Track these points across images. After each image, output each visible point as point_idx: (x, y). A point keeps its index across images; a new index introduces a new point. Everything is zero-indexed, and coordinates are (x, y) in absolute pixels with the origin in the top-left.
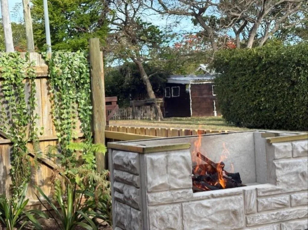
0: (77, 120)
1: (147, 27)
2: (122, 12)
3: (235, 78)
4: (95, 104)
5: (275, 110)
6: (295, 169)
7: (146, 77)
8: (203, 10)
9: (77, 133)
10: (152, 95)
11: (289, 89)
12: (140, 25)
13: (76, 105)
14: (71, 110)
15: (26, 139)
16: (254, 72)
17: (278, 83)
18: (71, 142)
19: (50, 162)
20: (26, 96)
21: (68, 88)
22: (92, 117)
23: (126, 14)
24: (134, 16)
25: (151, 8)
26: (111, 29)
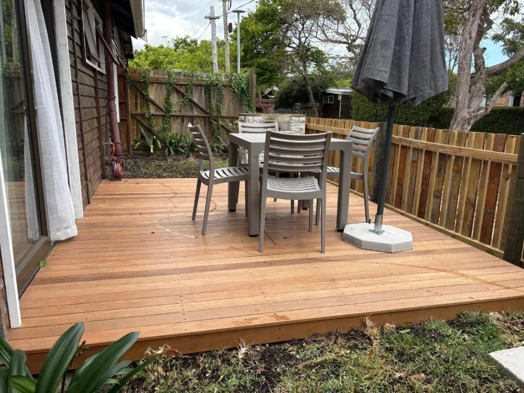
1: (314, 50)
2: (297, 38)
6: (299, 127)
7: (309, 87)
8: (354, 40)
10: (313, 101)
12: (309, 48)
23: (300, 39)
24: (305, 42)
25: (316, 37)
26: (288, 52)
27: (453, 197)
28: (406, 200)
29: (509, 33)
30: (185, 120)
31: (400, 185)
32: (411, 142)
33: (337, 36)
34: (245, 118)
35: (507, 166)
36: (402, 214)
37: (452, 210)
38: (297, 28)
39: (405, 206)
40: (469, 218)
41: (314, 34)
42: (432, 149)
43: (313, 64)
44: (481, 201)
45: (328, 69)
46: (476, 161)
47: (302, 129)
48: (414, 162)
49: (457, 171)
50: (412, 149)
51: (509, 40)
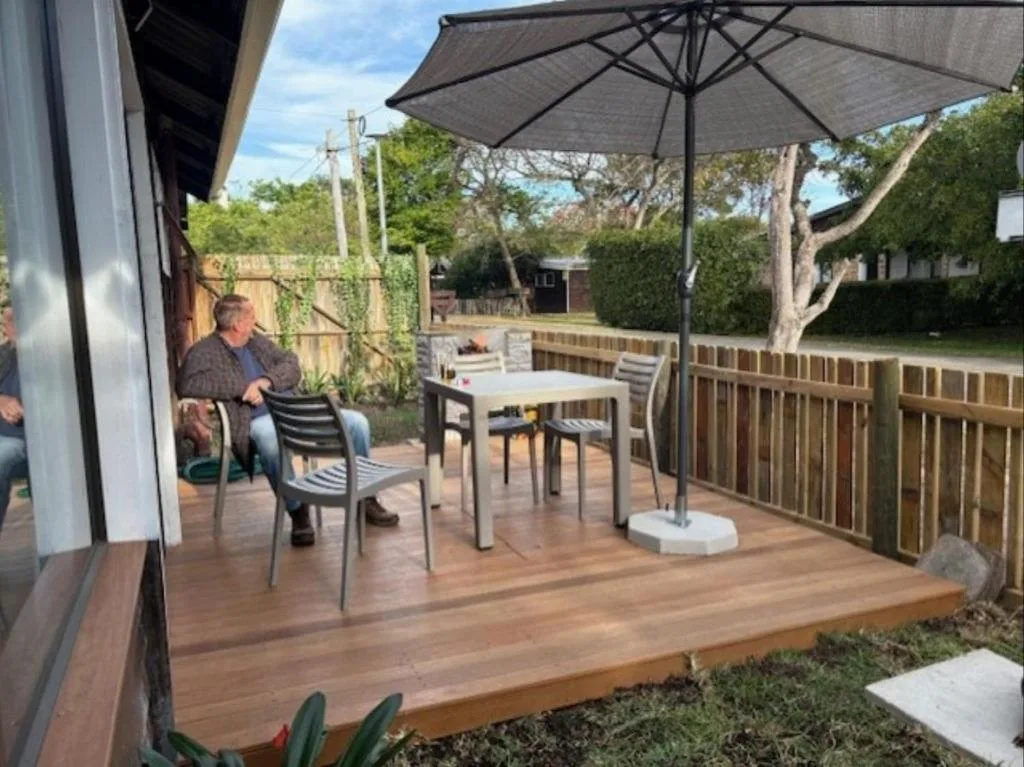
0: (405, 316)
1: (513, 192)
2: (480, 172)
3: (610, 267)
4: (421, 303)
5: (654, 307)
7: (509, 259)
8: (583, 174)
9: (405, 327)
10: (517, 284)
11: (670, 283)
12: (503, 189)
13: (404, 303)
14: (400, 307)
15: (362, 330)
16: (632, 259)
17: (658, 275)
18: (400, 334)
19: (382, 350)
20: (362, 294)
21: (398, 288)
22: (418, 314)
23: (486, 174)
24: (495, 178)
25: (515, 170)
26: (465, 196)
27: (789, 456)
28: (715, 465)
29: (845, 158)
30: (303, 343)
31: (703, 440)
32: (713, 372)
33: (553, 168)
34: (429, 340)
35: (860, 407)
36: (711, 490)
37: (789, 478)
38: (480, 153)
39: (715, 476)
40: (817, 488)
41: (511, 163)
42: (748, 382)
43: (513, 217)
44: (831, 461)
45: (539, 223)
46: (817, 400)
47: (526, 352)
48: (722, 403)
49: (790, 417)
50: (715, 383)
51: (847, 170)
